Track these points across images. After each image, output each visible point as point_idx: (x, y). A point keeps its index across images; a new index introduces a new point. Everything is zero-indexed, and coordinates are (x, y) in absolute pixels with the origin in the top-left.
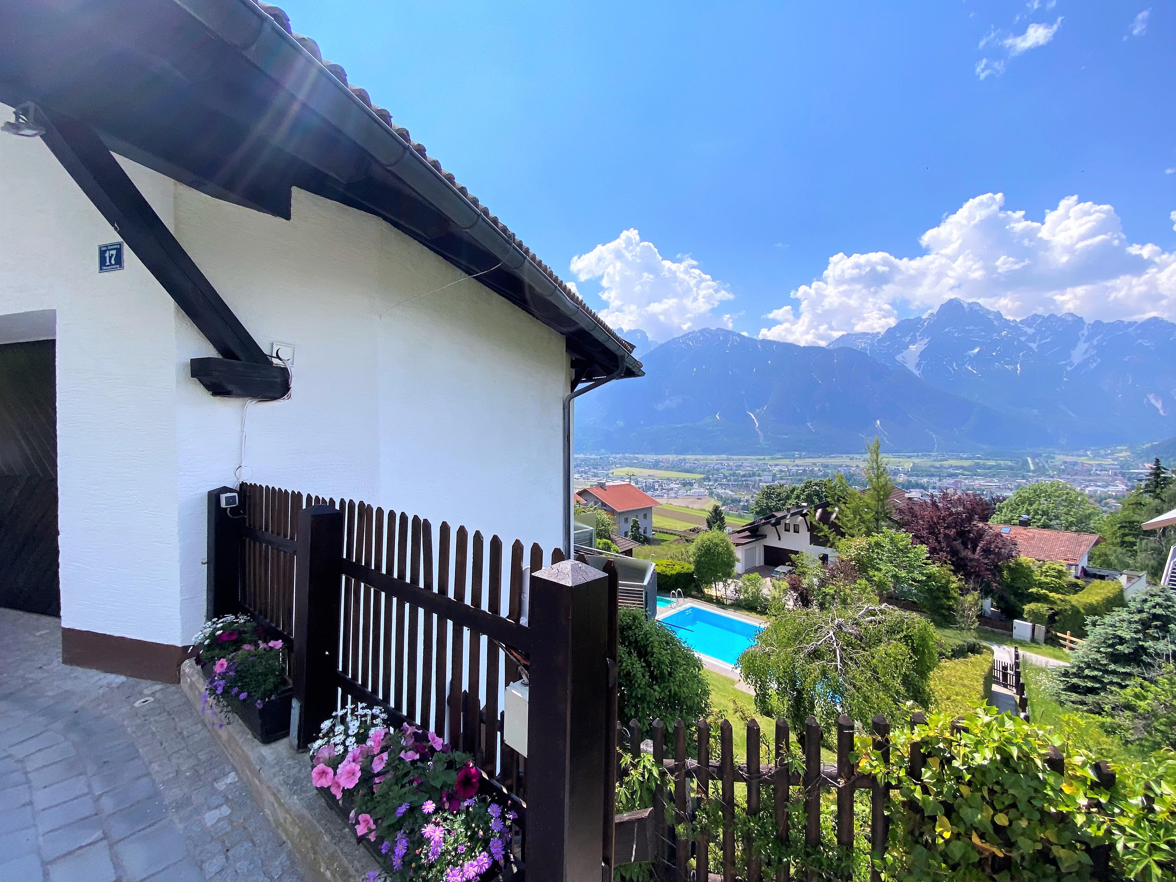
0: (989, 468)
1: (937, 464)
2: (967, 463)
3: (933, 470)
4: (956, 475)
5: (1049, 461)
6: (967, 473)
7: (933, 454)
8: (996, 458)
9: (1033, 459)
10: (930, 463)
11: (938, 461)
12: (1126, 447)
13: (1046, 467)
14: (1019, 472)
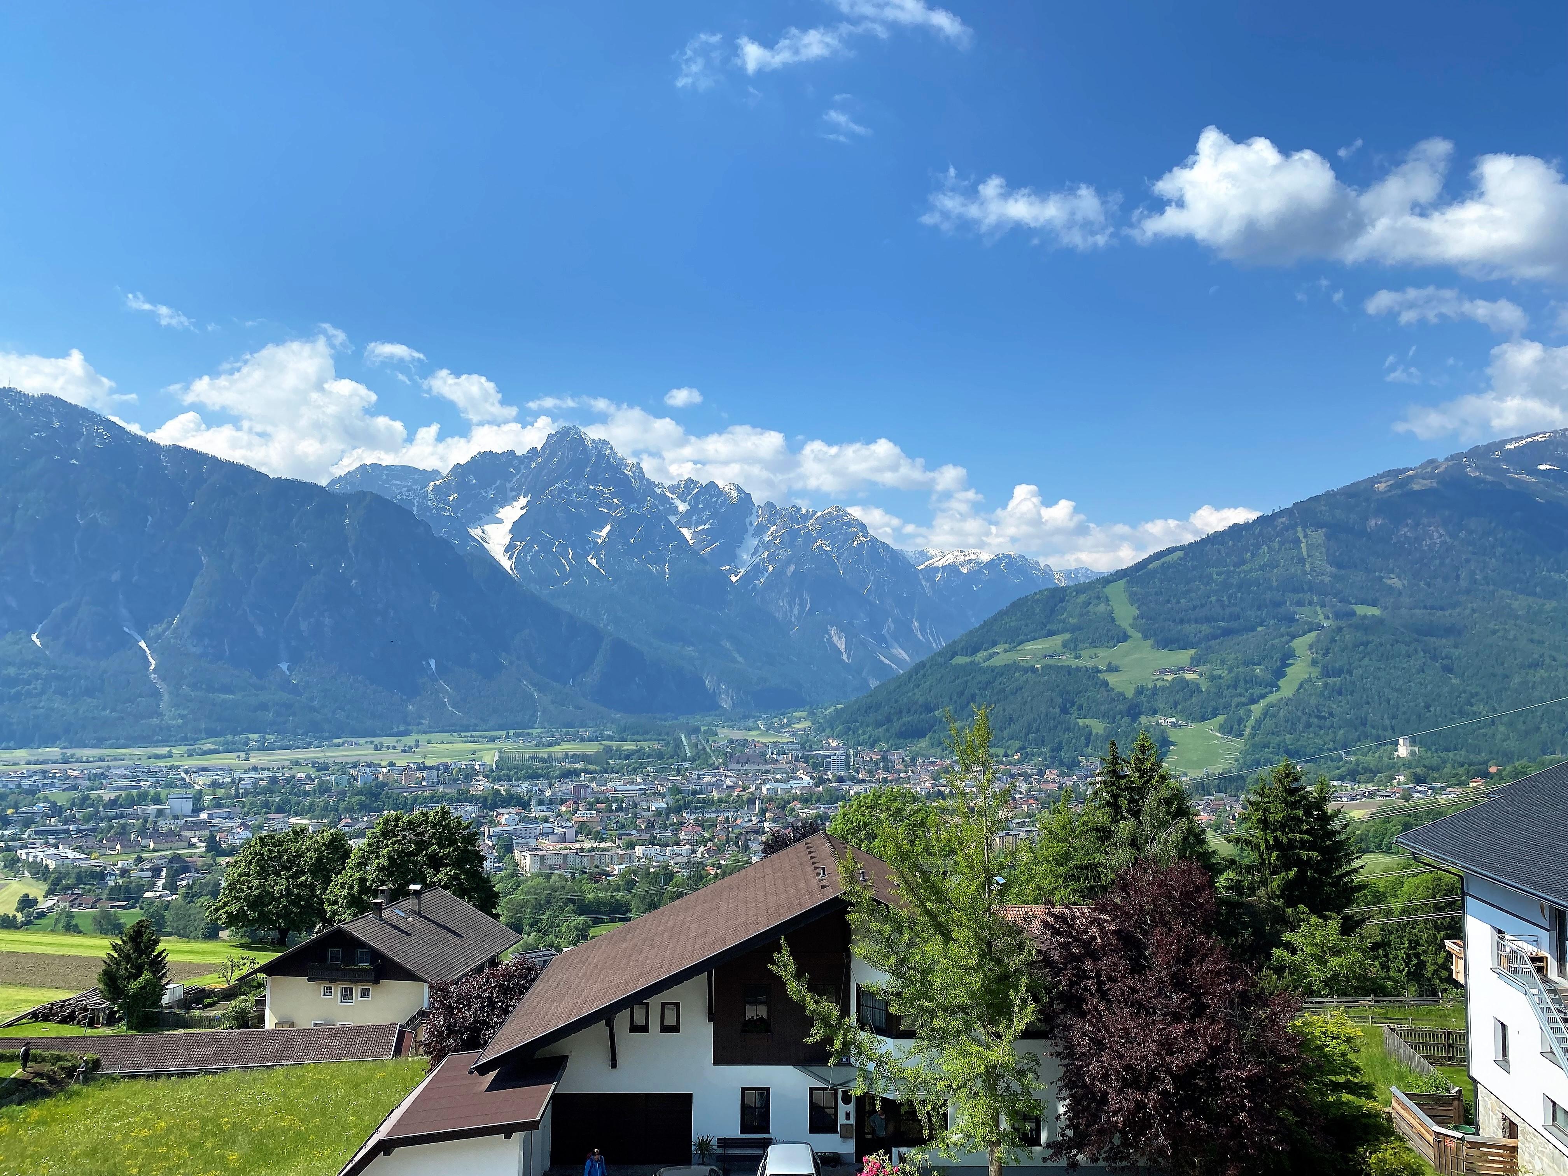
0: (627, 757)
1: (543, 753)
2: (591, 749)
3: (536, 764)
4: (576, 773)
5: (711, 739)
6: (592, 767)
7: (534, 731)
8: (635, 737)
9: (689, 736)
10: (530, 752)
11: (544, 746)
12: (804, 714)
13: (708, 750)
14: (670, 761)
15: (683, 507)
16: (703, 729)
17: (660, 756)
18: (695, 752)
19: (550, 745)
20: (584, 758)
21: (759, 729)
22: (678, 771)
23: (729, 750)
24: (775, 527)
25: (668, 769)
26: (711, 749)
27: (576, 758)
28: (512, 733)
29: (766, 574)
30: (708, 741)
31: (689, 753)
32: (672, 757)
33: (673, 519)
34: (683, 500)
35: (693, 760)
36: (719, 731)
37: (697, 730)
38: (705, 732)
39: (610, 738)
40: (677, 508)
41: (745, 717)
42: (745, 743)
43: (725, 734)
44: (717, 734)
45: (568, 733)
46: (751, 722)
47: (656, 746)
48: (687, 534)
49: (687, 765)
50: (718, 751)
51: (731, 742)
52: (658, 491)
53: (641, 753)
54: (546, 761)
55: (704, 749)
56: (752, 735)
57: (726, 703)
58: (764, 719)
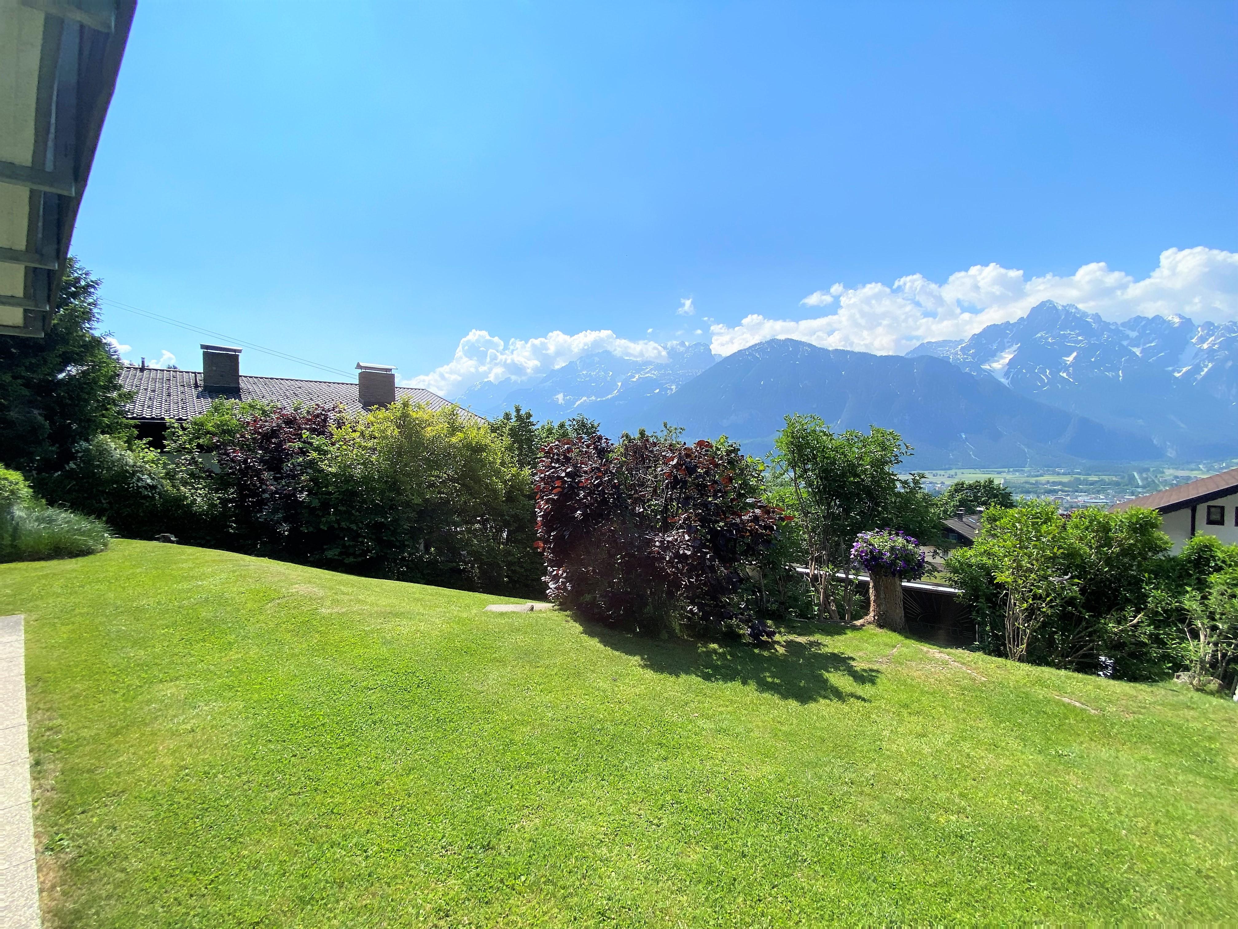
0: (1091, 484)
1: (1033, 480)
2: (1065, 479)
3: (1027, 486)
4: (1055, 492)
5: (1159, 475)
6: (1066, 489)
7: (1026, 469)
8: (1098, 473)
9: (1140, 473)
10: (1023, 480)
11: (1033, 477)
13: (1156, 481)
14: (1126, 487)
15: (1133, 334)
16: (1152, 469)
17: (1117, 484)
18: (1145, 482)
19: (1037, 476)
20: (1060, 483)
21: (1199, 469)
22: (1133, 494)
23: (1175, 482)
24: (1213, 338)
25: (1124, 492)
26: (1159, 481)
27: (1054, 483)
28: (1011, 469)
29: (1206, 370)
30: (1156, 477)
31: (1140, 483)
32: (1127, 485)
33: (1125, 343)
34: (1133, 330)
35: (1144, 487)
36: (1165, 470)
37: (1147, 470)
38: (1153, 471)
39: (1079, 474)
40: (1128, 336)
41: (1188, 463)
42: (1188, 478)
43: (1169, 473)
44: (1163, 473)
45: (1048, 470)
46: (1193, 466)
47: (1114, 479)
48: (1137, 351)
49: (1140, 490)
50: (1165, 483)
51: (1176, 477)
52: (1113, 327)
53: (1102, 482)
54: (1034, 484)
55: (1153, 481)
56: (1194, 474)
57: (1171, 453)
58: (1204, 464)
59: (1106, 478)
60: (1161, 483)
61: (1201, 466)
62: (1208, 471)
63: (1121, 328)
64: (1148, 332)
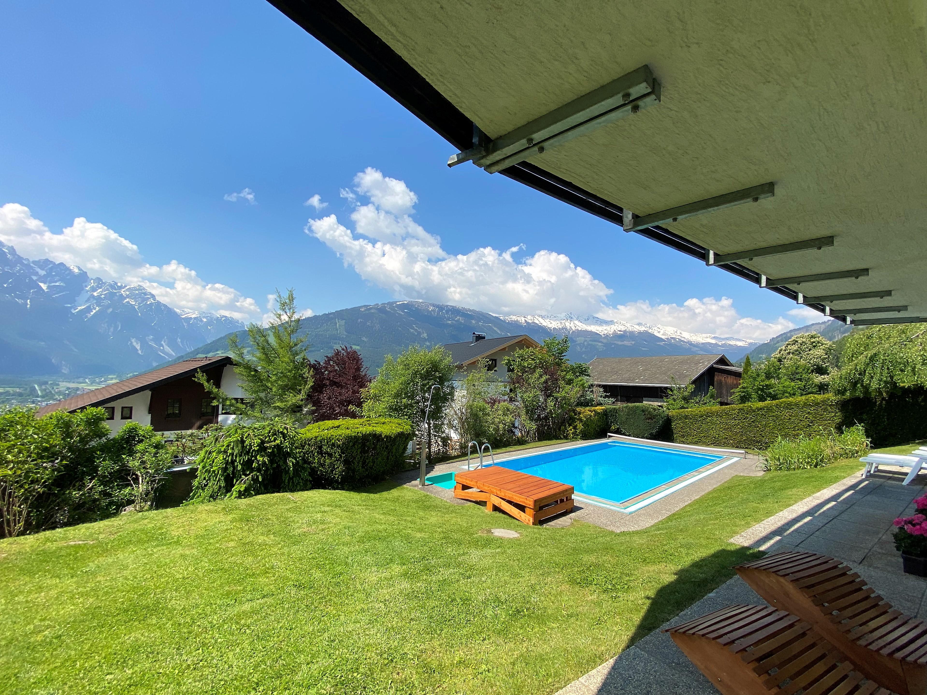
5: (55, 387)
8: (4, 386)
9: (40, 385)
13: (53, 392)
14: (28, 397)
15: (42, 273)
16: (49, 382)
17: (20, 395)
18: (44, 393)
21: (86, 383)
22: (33, 402)
23: (67, 392)
24: (101, 290)
25: (26, 401)
26: (55, 392)
29: (94, 311)
30: (53, 388)
31: (39, 393)
32: (29, 396)
33: (35, 278)
34: (43, 270)
35: (42, 397)
36: (60, 383)
37: (46, 383)
38: (51, 384)
40: (37, 272)
41: (77, 377)
42: (78, 389)
43: (63, 385)
44: (59, 385)
46: (81, 380)
47: (18, 390)
48: (44, 286)
49: (39, 399)
50: (60, 393)
51: (68, 388)
52: (26, 262)
53: (7, 393)
55: (51, 392)
56: (80, 386)
57: (65, 371)
58: (89, 379)
59: (10, 390)
60: (57, 393)
61: (87, 380)
62: (92, 383)
63: (32, 265)
64: (54, 274)
